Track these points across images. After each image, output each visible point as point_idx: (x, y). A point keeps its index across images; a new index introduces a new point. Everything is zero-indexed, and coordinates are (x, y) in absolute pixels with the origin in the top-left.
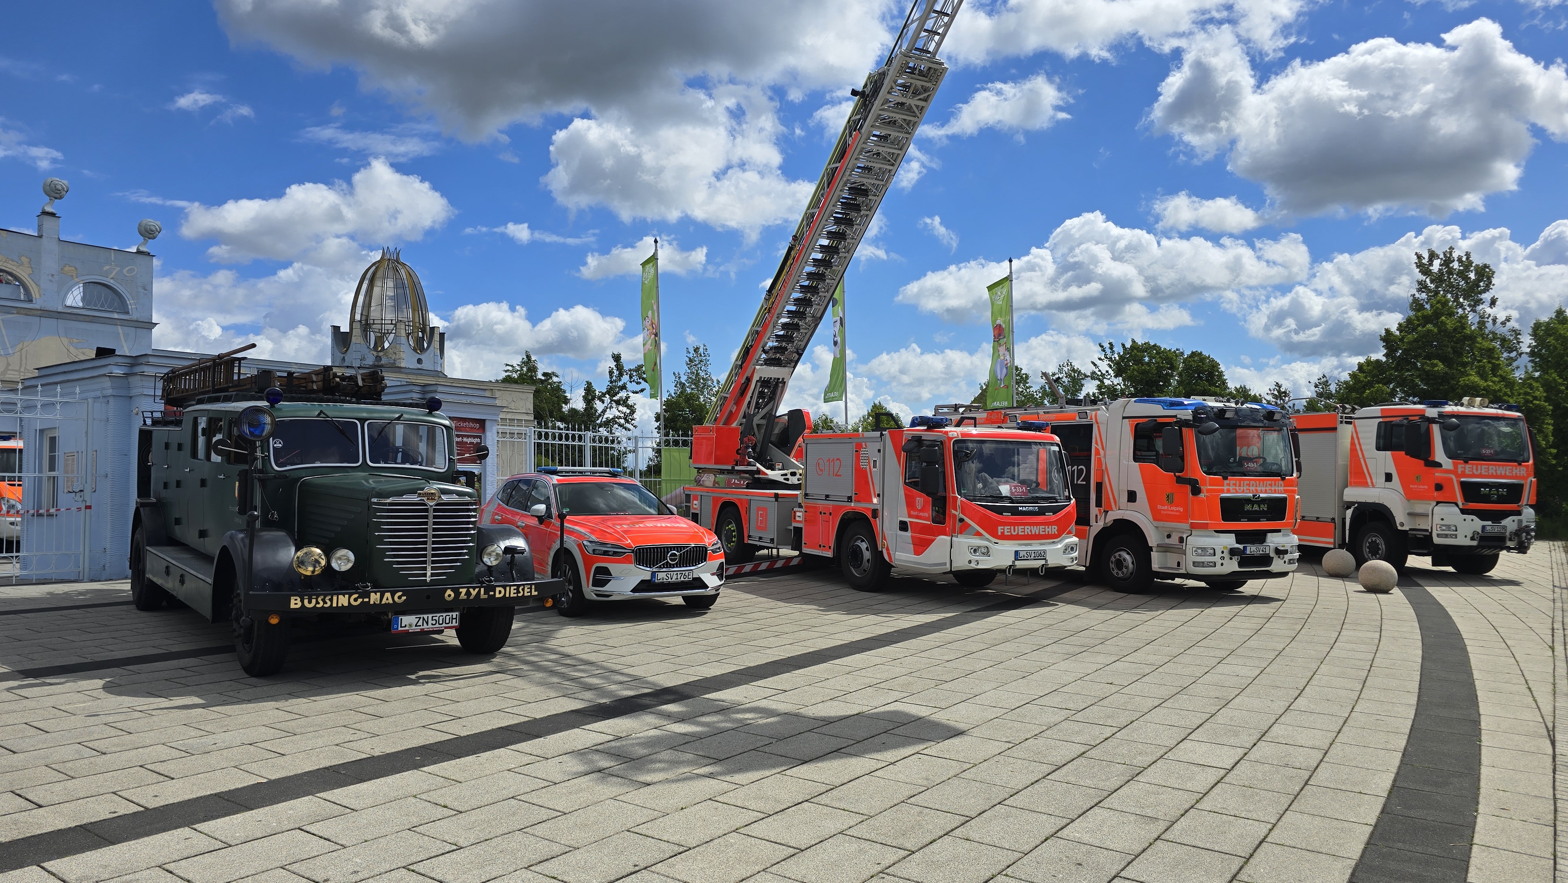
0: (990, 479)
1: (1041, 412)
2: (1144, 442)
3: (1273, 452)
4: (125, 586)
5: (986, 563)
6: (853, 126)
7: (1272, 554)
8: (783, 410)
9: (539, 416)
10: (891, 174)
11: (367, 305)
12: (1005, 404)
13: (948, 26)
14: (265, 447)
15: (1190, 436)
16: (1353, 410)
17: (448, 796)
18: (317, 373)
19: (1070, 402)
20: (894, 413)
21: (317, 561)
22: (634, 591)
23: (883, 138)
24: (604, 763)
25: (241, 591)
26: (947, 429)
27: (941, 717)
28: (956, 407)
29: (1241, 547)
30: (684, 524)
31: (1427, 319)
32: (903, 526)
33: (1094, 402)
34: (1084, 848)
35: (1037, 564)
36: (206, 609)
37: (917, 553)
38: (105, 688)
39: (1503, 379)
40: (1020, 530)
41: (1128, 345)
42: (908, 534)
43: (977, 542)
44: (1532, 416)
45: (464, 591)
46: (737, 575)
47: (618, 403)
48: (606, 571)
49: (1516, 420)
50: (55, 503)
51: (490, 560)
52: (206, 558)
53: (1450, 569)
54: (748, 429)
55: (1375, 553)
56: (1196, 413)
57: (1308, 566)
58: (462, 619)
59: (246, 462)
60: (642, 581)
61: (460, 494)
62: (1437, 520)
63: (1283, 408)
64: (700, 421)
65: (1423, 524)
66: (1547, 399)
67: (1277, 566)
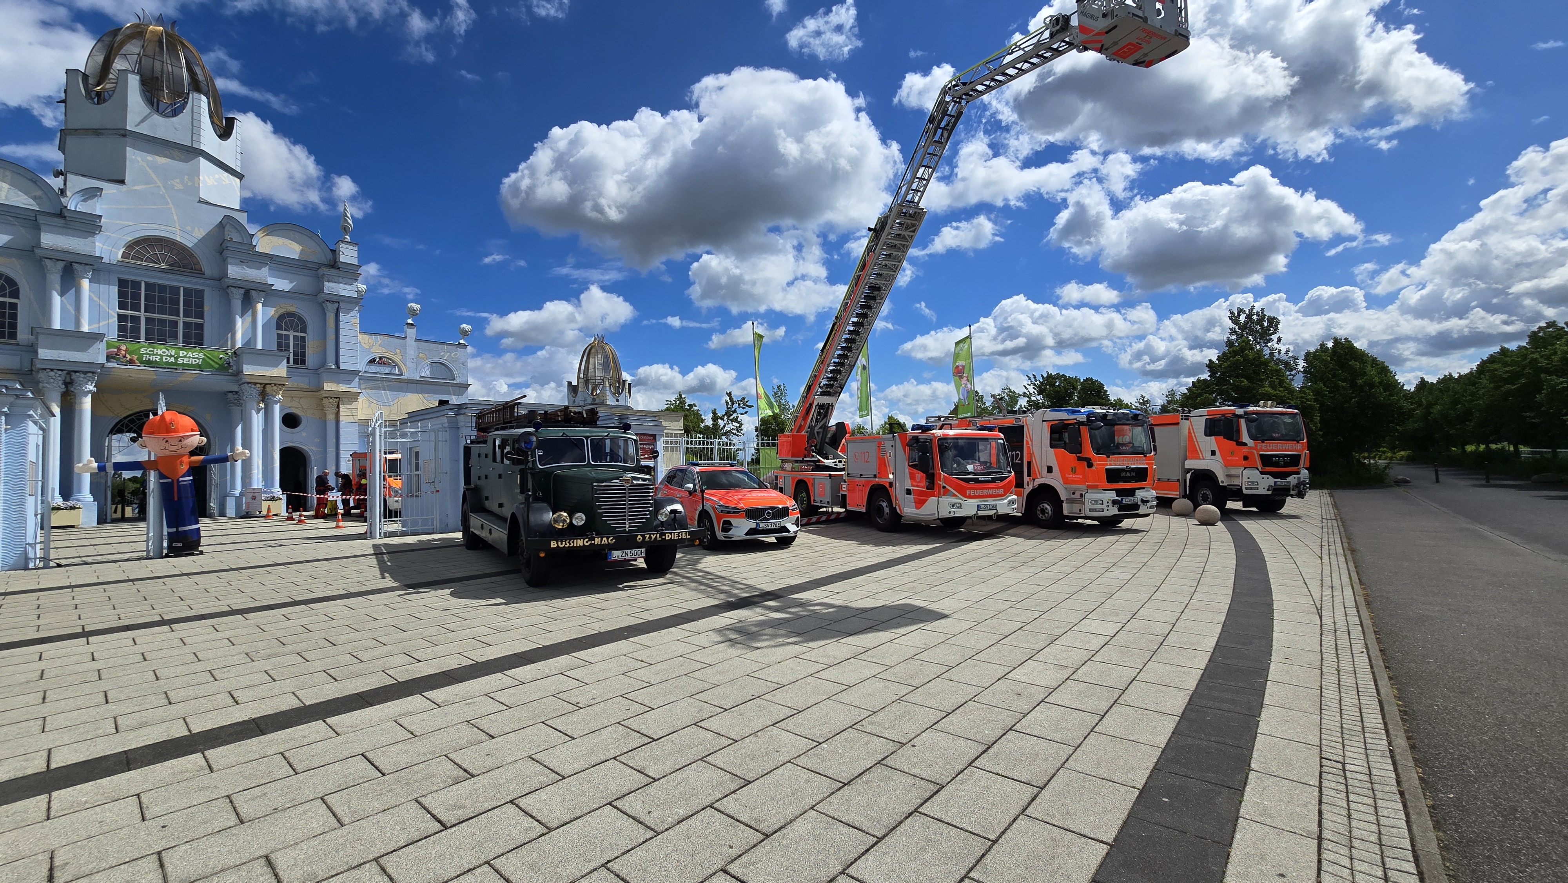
0: (962, 461)
1: (991, 419)
2: (1056, 436)
3: (1139, 439)
4: (460, 535)
5: (959, 513)
6: (869, 250)
7: (1139, 503)
8: (833, 422)
9: (687, 431)
10: (894, 278)
11: (587, 368)
12: (969, 414)
13: (926, 186)
14: (534, 455)
15: (1085, 431)
16: (1189, 412)
17: (643, 655)
18: (560, 411)
19: (1009, 412)
20: (902, 421)
21: (565, 520)
22: (746, 534)
23: (889, 256)
24: (733, 636)
25: (523, 538)
26: (934, 431)
27: (933, 607)
28: (939, 418)
29: (1119, 499)
30: (774, 494)
31: (1236, 353)
32: (909, 492)
33: (1024, 412)
34: (1022, 685)
35: (991, 513)
36: (505, 548)
37: (917, 508)
38: (451, 594)
39: (1286, 389)
40: (980, 492)
41: (1045, 376)
42: (912, 496)
43: (954, 500)
44: (1305, 411)
45: (647, 536)
46: (808, 524)
47: (732, 421)
48: (729, 523)
49: (1295, 414)
50: (419, 489)
51: (662, 518)
52: (501, 519)
53: (1255, 509)
54: (811, 436)
55: (1206, 501)
56: (1088, 417)
57: (1163, 510)
58: (647, 552)
59: (523, 464)
60: (751, 529)
61: (643, 479)
62: (1245, 479)
63: (1146, 411)
64: (782, 431)
65: (1237, 482)
66: (1316, 400)
67: (1142, 510)
